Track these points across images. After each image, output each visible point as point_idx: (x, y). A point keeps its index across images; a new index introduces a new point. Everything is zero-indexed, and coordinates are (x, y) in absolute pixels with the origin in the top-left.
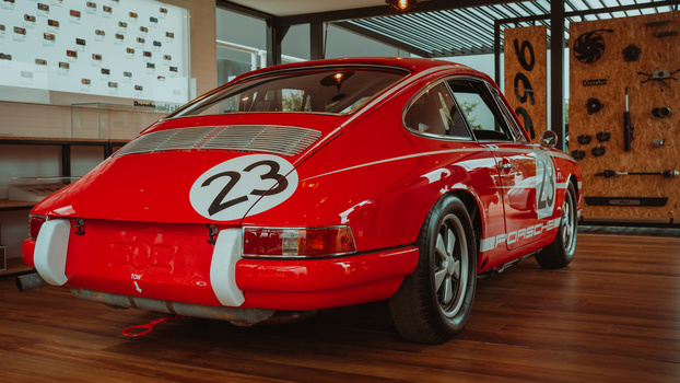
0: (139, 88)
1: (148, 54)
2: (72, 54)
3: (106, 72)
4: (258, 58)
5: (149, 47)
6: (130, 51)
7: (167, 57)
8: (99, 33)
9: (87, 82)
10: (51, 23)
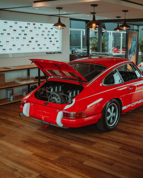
0: (47, 48)
1: (50, 38)
2: (30, 42)
3: (39, 45)
4: (83, 32)
5: (50, 36)
6: (45, 38)
7: (55, 38)
8: (37, 35)
9: (34, 48)
10: (25, 34)
